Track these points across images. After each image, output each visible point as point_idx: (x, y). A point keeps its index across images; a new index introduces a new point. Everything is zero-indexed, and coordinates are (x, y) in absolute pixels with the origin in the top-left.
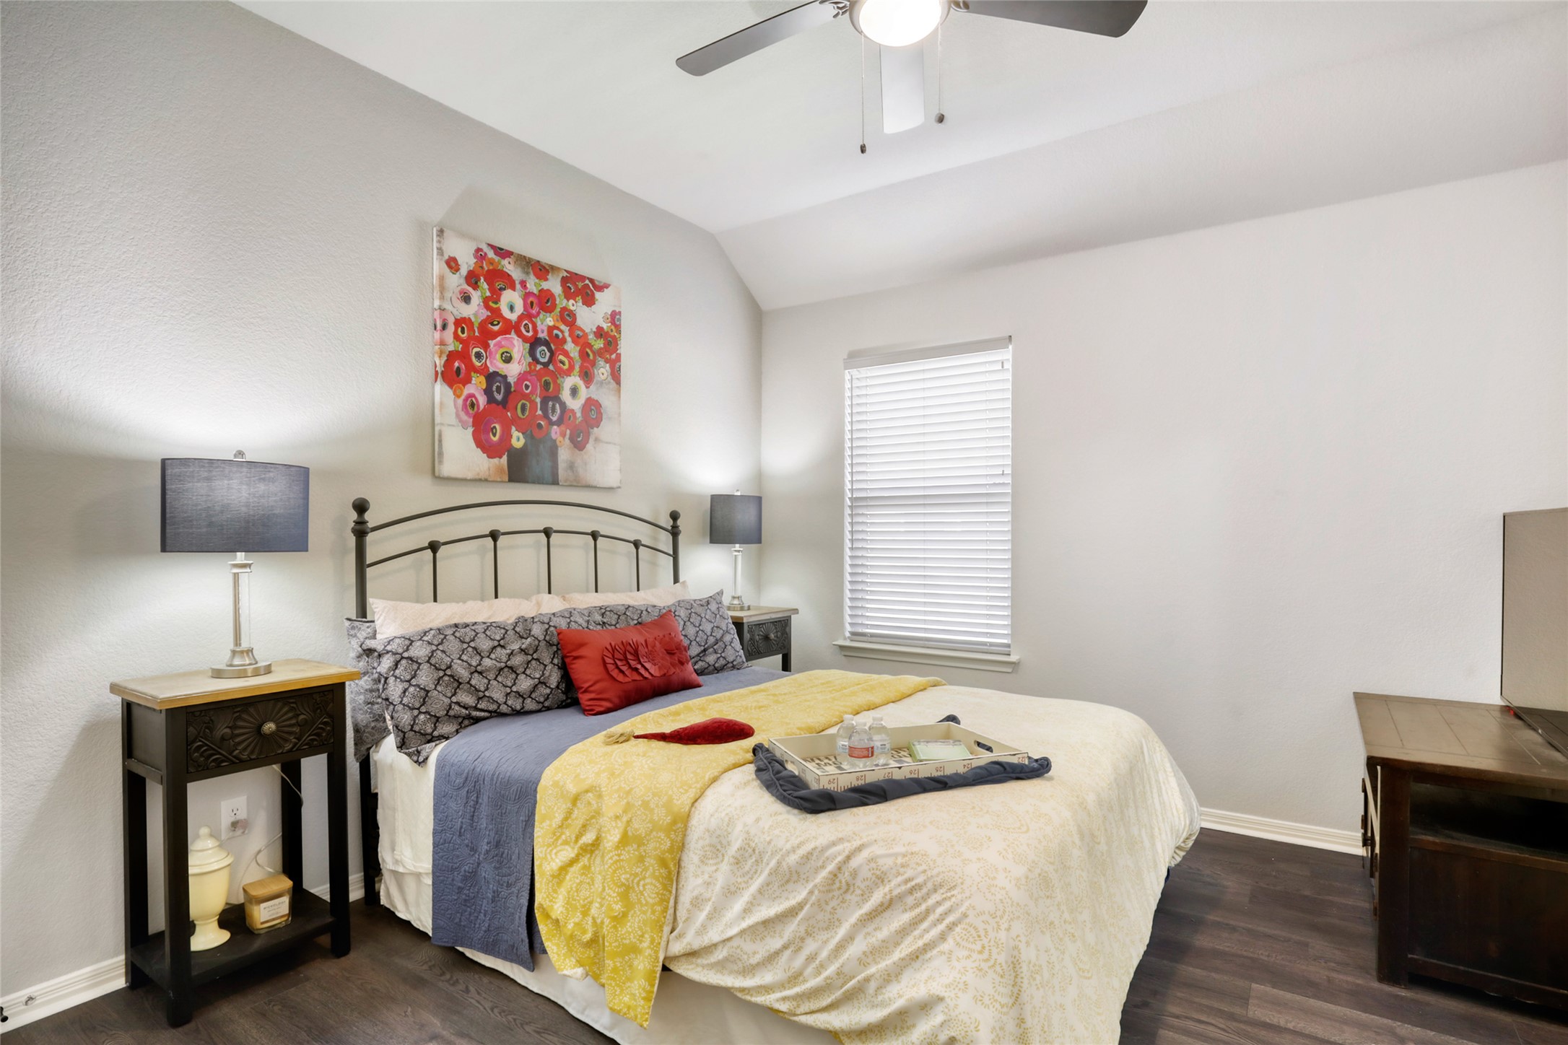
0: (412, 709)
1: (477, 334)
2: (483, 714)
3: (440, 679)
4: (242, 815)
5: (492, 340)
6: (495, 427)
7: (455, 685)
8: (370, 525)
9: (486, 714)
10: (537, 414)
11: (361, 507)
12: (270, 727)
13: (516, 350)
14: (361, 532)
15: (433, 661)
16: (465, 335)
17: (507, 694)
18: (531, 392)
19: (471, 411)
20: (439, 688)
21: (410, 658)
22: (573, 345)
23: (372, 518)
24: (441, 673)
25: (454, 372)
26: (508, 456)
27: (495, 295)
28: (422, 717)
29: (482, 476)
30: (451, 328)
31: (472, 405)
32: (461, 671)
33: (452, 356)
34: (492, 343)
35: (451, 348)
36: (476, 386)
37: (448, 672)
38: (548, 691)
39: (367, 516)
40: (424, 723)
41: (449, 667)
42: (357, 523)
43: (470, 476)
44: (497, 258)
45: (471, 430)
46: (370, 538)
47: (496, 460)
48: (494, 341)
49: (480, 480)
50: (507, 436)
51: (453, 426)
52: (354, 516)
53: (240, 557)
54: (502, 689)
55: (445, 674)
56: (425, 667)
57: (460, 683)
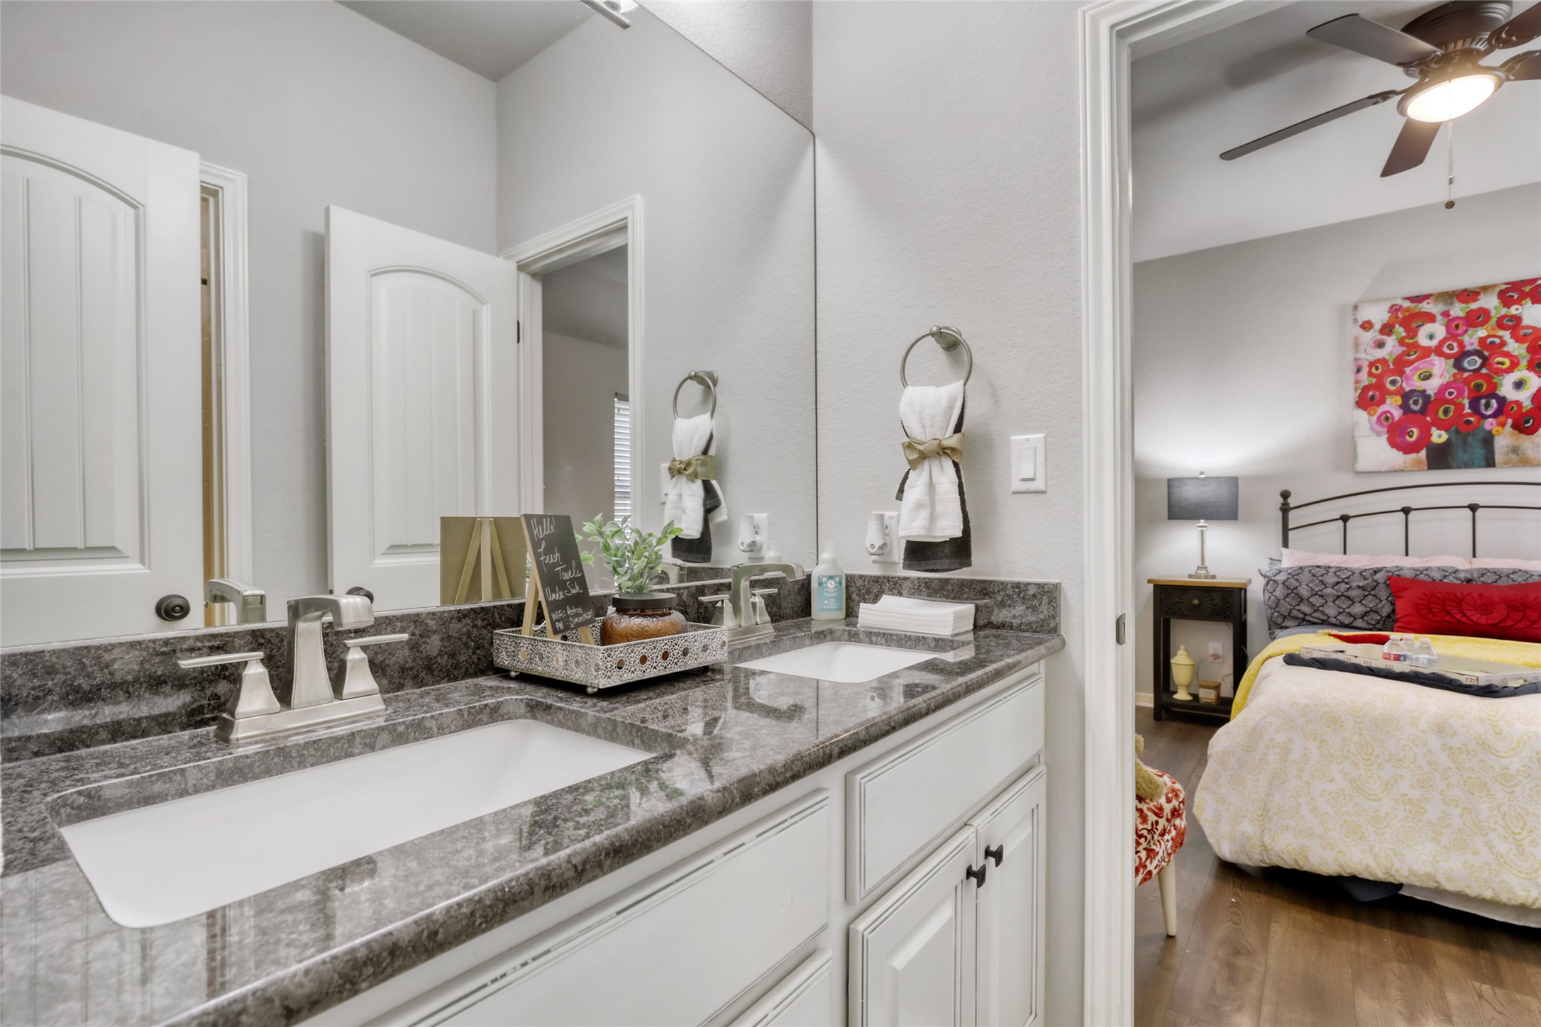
0: (1271, 608)
1: (1391, 366)
2: (1315, 620)
3: (1288, 594)
4: (1220, 652)
5: (1408, 366)
6: (1411, 431)
7: (1299, 599)
8: (1292, 506)
9: (1318, 621)
10: (1464, 412)
11: (1285, 495)
12: (1196, 602)
13: (1437, 367)
14: (1285, 509)
15: (1286, 583)
16: (1380, 370)
17: (1340, 613)
18: (1457, 397)
19: (1386, 423)
20: (1287, 599)
21: (1274, 581)
22: (1517, 345)
23: (1292, 502)
24: (1290, 591)
25: (1366, 400)
26: (1427, 451)
27: (1413, 333)
28: (1276, 614)
29: (1397, 468)
30: (1365, 370)
31: (1387, 419)
32: (1304, 592)
33: (1365, 389)
34: (1408, 370)
35: (1366, 383)
36: (1392, 406)
37: (1295, 591)
38: (1379, 618)
39: (1289, 500)
40: (1277, 617)
41: (1296, 588)
42: (1283, 504)
43: (1384, 469)
44: (1413, 305)
45: (1385, 437)
46: (1292, 514)
47: (1413, 456)
48: (1410, 368)
49: (1396, 471)
50: (1425, 434)
51: (1368, 436)
52: (1281, 500)
53: (1202, 522)
54: (1337, 609)
55: (1292, 591)
56: (1280, 586)
57: (1302, 600)
